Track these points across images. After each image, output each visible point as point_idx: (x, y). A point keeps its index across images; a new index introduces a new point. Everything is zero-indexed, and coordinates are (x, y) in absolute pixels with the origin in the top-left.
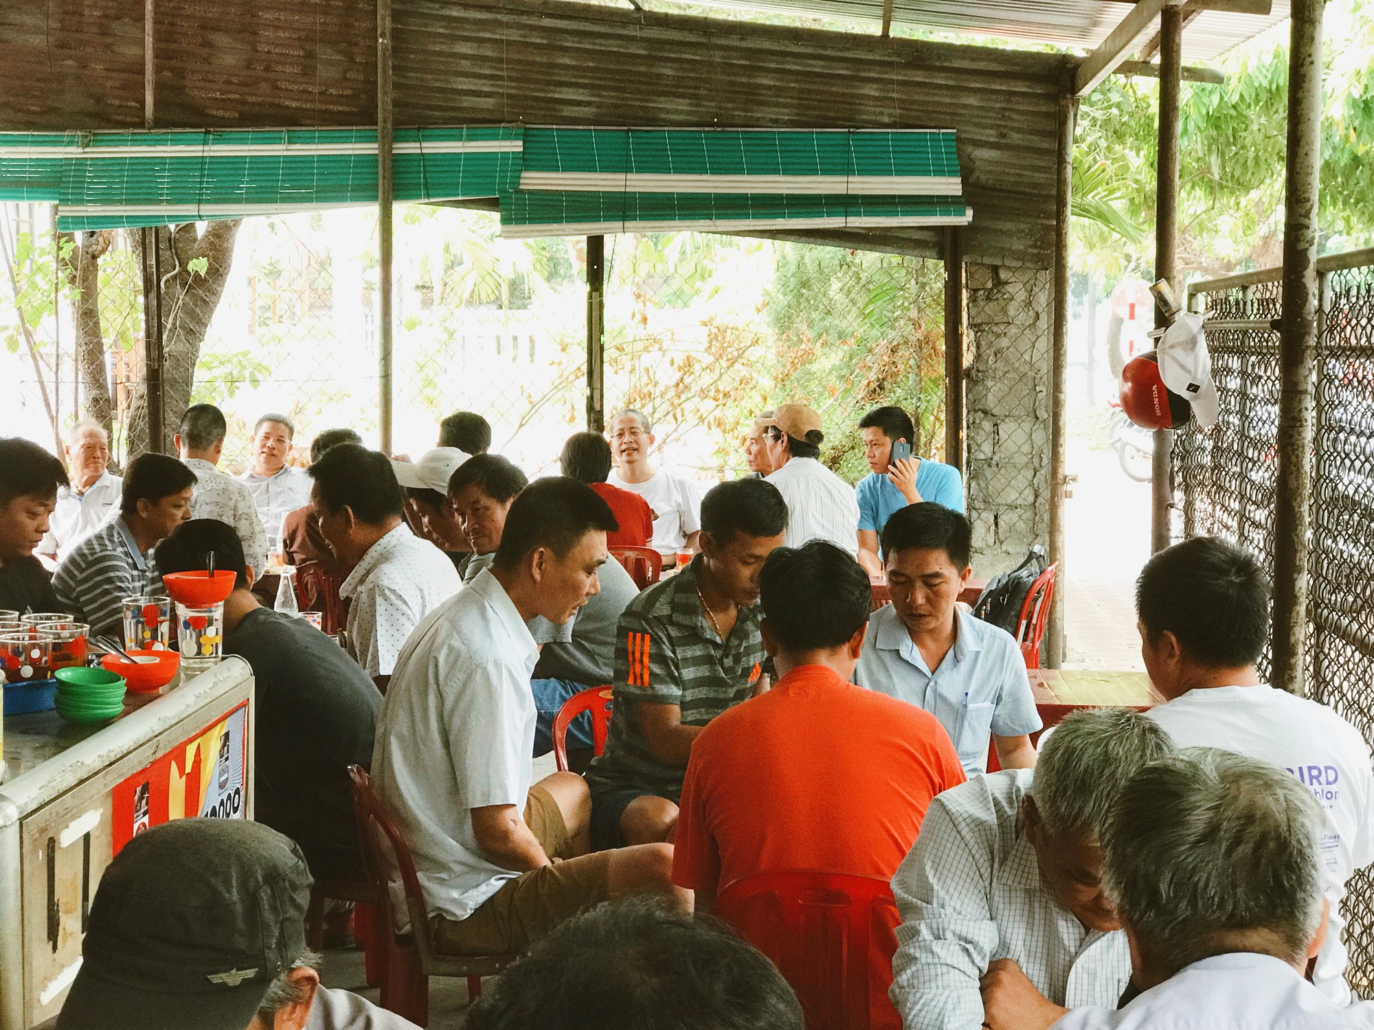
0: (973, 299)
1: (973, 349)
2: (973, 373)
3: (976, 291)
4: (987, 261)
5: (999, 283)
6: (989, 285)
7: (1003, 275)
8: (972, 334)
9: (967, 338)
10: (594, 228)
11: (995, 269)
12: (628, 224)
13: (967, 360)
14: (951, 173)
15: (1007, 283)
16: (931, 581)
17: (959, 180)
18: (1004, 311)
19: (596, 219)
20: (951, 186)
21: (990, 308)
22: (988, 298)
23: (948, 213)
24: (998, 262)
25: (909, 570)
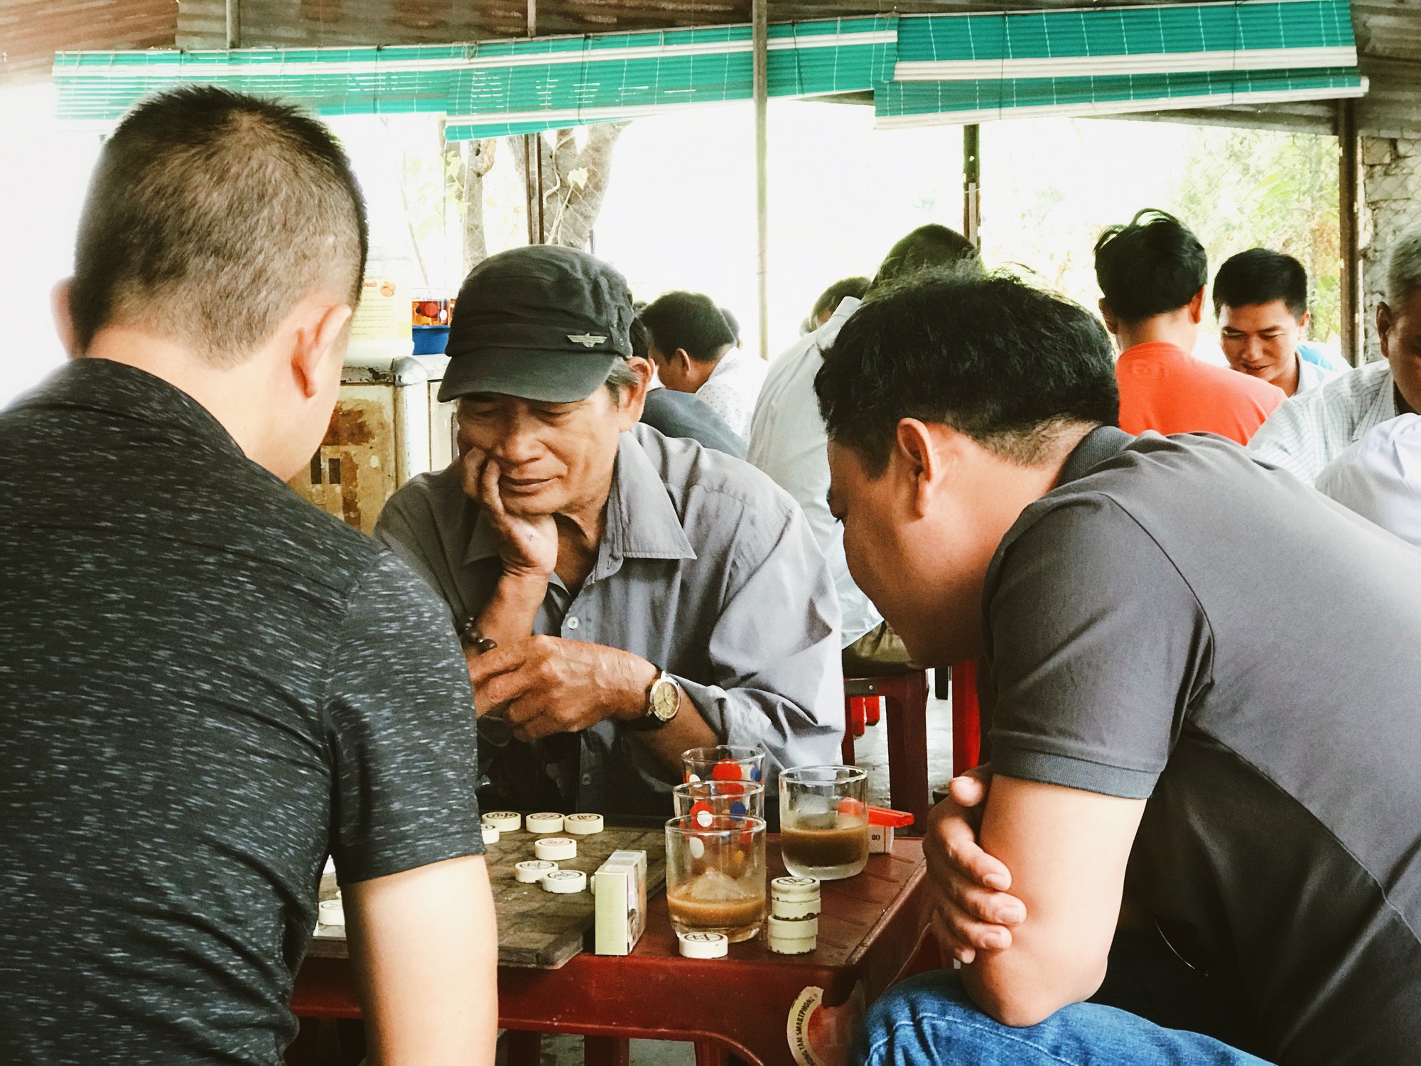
0: (1370, 176)
1: (1370, 228)
2: (1370, 254)
3: (1372, 166)
4: (1385, 134)
5: (1397, 157)
6: (1387, 160)
7: (1402, 149)
8: (1369, 212)
9: (1364, 216)
10: (970, 117)
11: (1393, 143)
12: (1005, 110)
13: (1363, 241)
14: (1345, 43)
15: (1405, 157)
16: (1267, 335)
17: (1353, 49)
18: (1403, 186)
19: (972, 106)
20: (1347, 56)
21: (1388, 184)
22: (1386, 174)
23: (1342, 84)
24: (1394, 134)
25: (1244, 325)
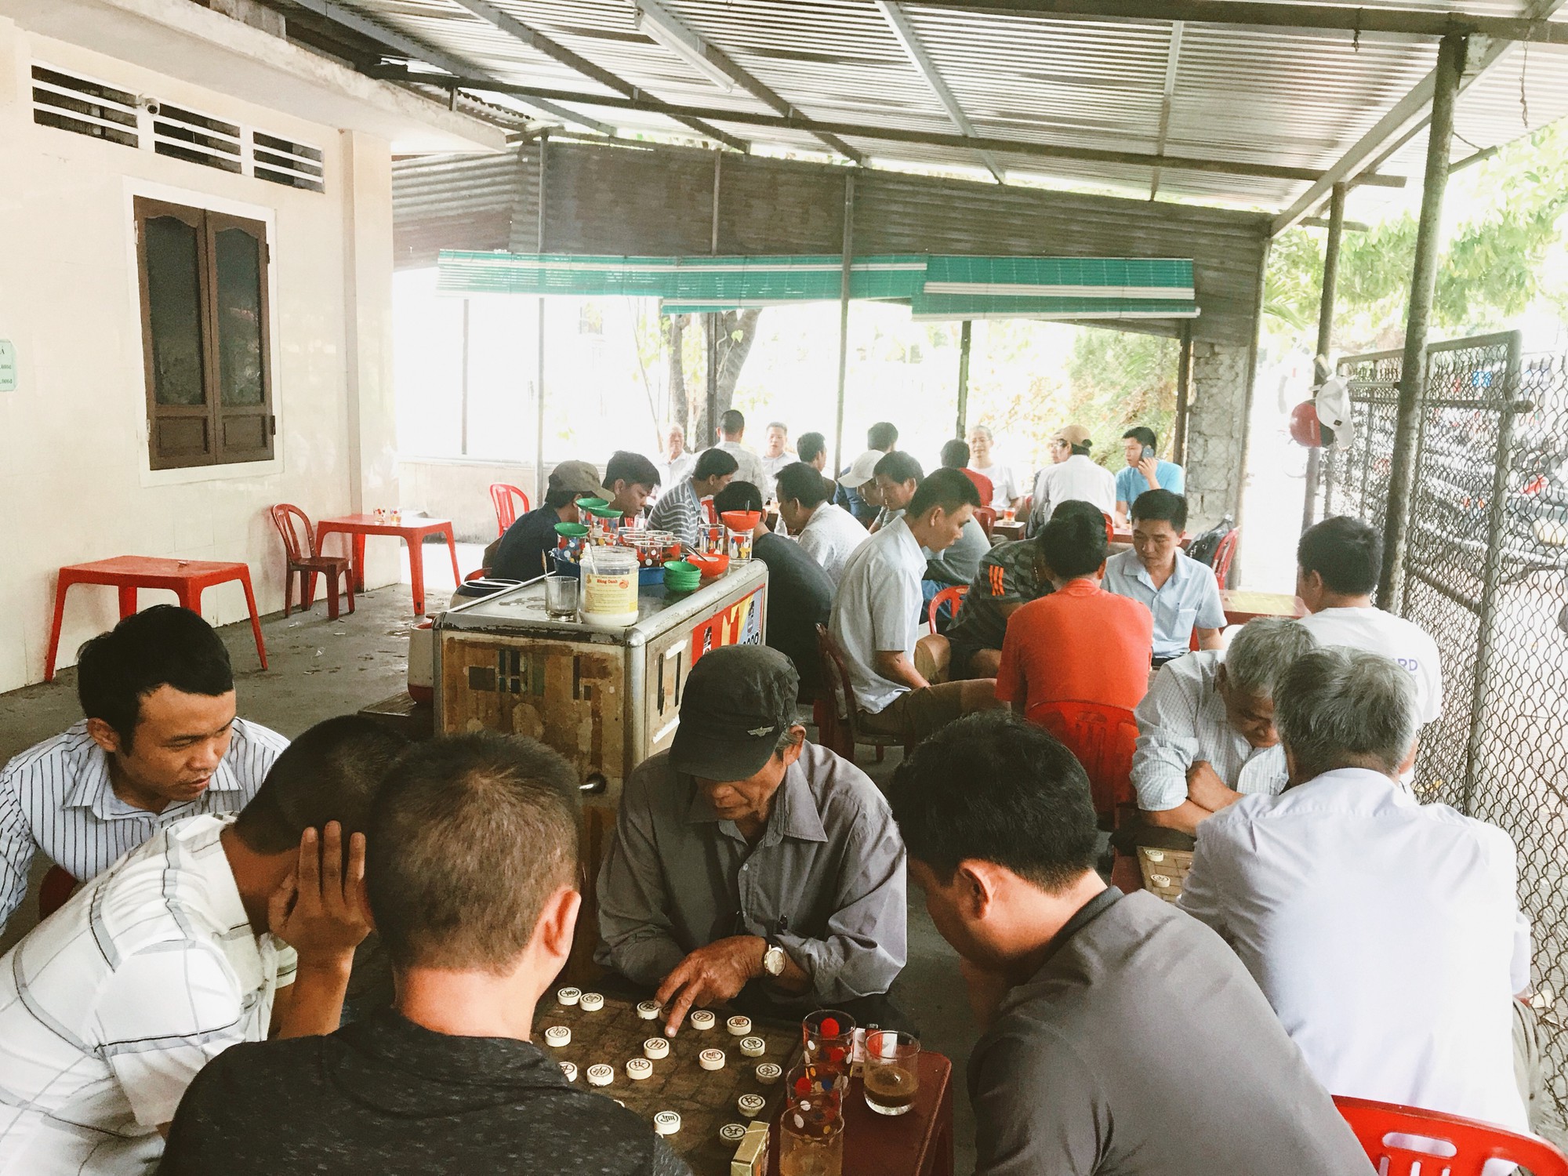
0: (1196, 364)
1: (1195, 394)
2: (1194, 409)
3: (1199, 358)
4: (1208, 340)
5: (1214, 354)
6: (1208, 355)
7: (1217, 349)
8: (1195, 385)
9: (1191, 387)
10: (967, 316)
11: (1212, 346)
12: (987, 314)
13: (1190, 401)
14: (1188, 286)
15: (1218, 354)
16: (1159, 539)
17: (1193, 290)
18: (1216, 370)
19: (968, 311)
20: (1188, 294)
21: (1208, 369)
22: (1207, 363)
23: (1185, 310)
24: (1213, 341)
25: (1145, 531)
